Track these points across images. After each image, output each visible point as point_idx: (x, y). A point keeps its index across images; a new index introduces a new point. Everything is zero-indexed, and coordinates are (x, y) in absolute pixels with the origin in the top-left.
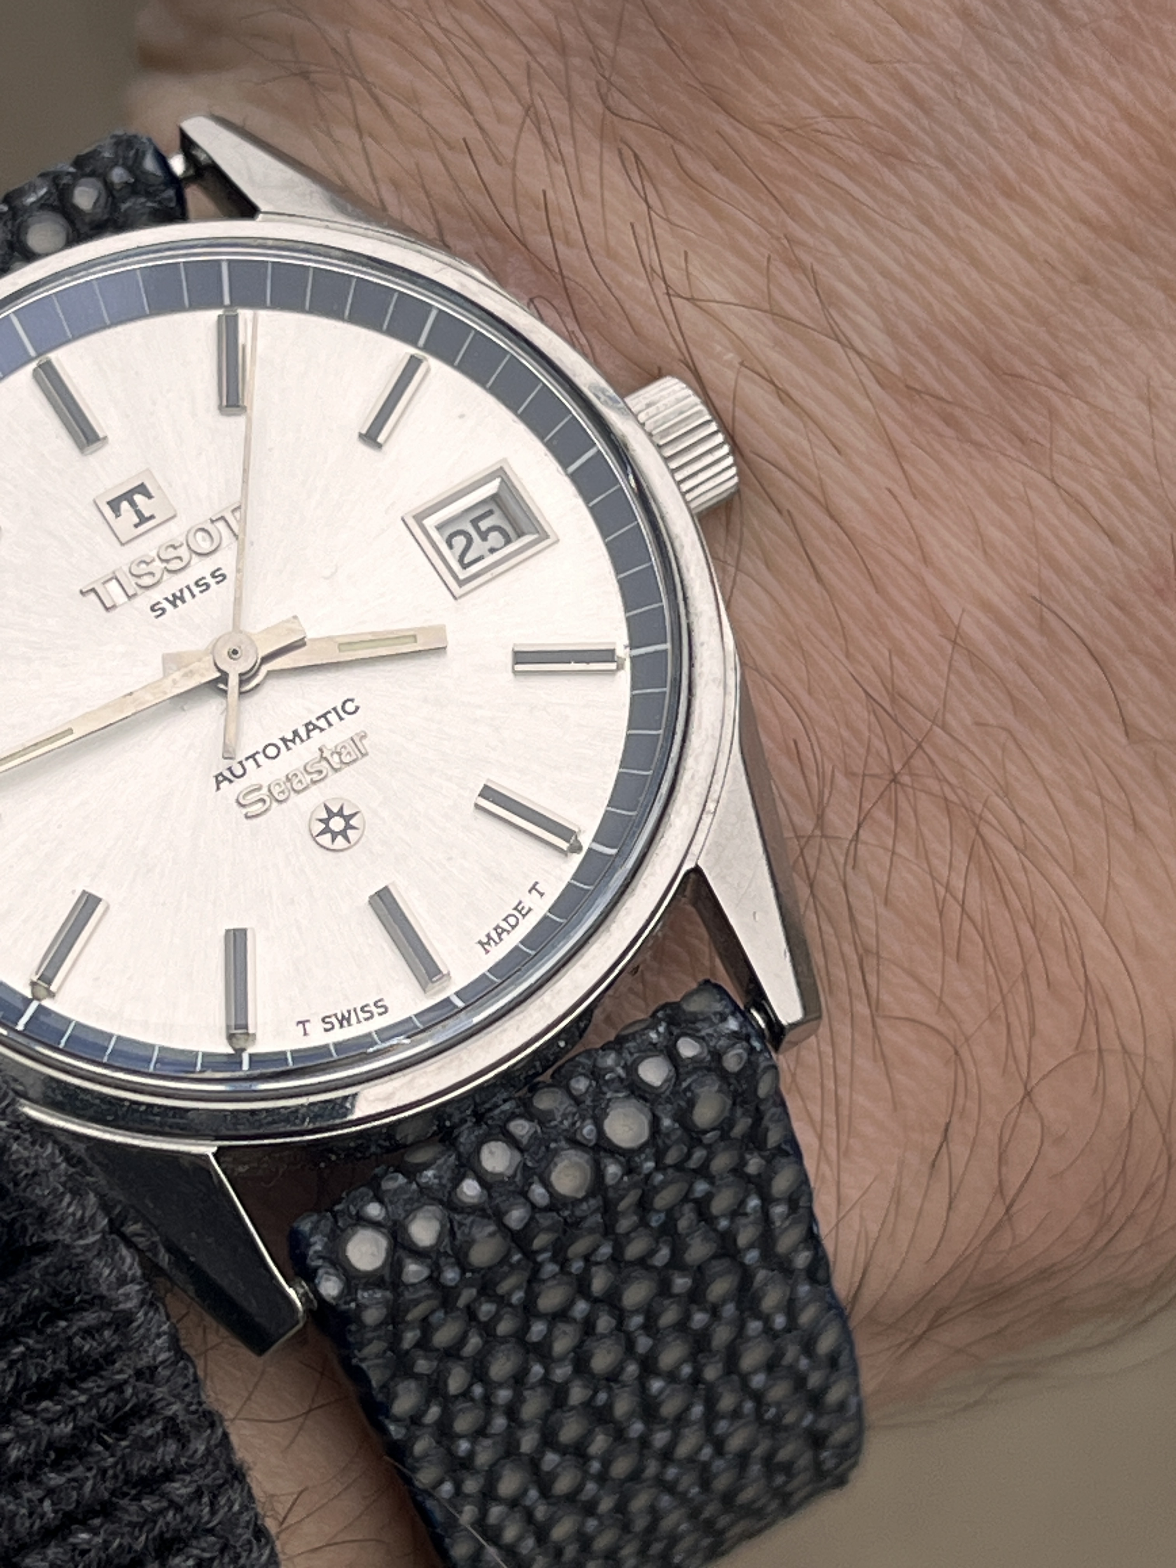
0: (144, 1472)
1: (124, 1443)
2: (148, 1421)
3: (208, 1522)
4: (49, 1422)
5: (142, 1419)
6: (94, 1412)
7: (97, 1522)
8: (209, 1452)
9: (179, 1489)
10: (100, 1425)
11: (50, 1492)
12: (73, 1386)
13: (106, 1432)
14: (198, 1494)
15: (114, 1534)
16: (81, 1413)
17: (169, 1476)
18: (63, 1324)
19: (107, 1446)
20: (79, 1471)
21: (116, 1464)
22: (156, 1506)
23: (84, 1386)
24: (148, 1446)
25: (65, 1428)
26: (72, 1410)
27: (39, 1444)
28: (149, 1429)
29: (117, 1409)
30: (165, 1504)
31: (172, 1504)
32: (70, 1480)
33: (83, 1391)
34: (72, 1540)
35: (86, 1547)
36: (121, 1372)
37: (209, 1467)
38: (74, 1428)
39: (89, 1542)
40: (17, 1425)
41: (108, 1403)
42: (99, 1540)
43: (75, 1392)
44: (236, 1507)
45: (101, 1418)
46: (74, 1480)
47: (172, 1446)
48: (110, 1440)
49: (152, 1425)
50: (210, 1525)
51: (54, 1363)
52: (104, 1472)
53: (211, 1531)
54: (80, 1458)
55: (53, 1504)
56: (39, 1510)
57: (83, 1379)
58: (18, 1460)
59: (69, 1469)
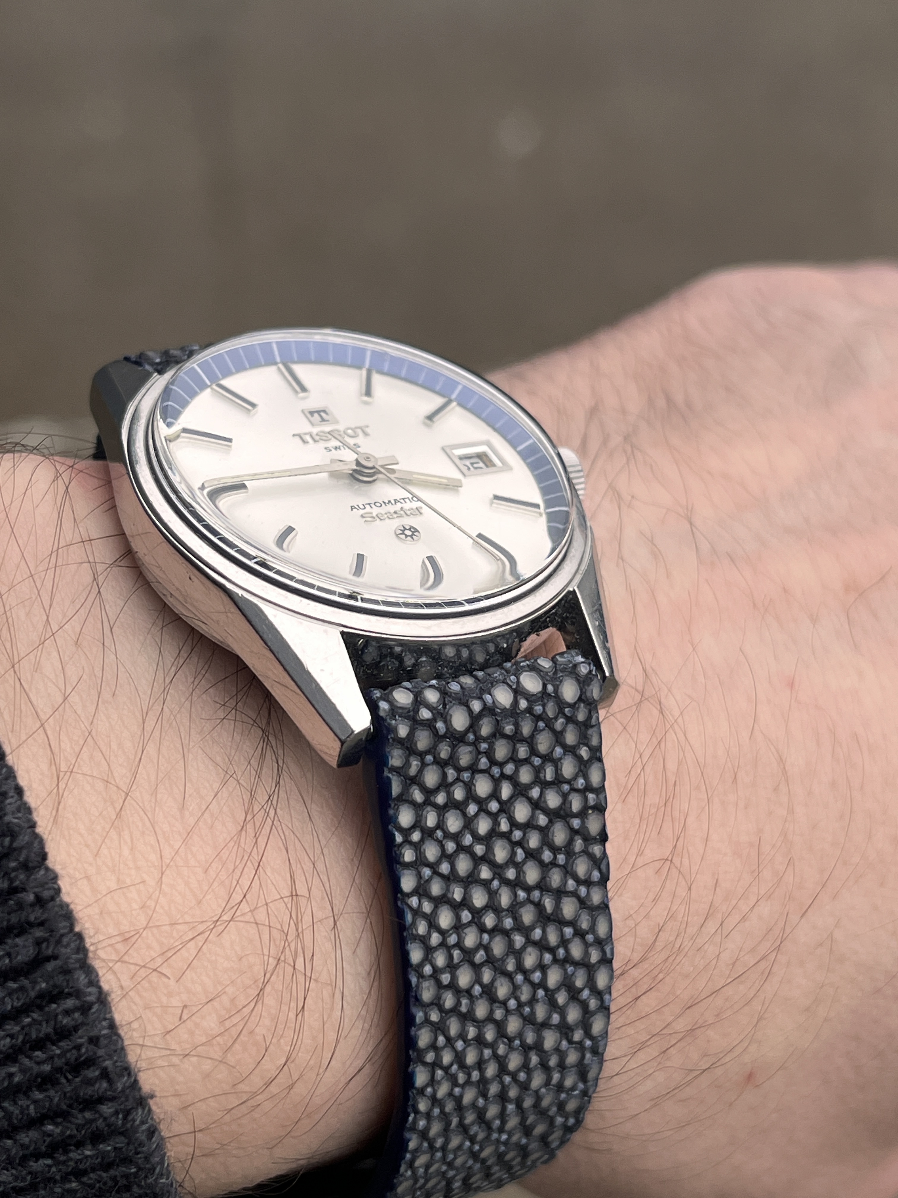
0: (87, 1097)
1: (77, 1080)
2: (92, 1068)
3: (120, 1128)
4: (38, 1063)
5: (89, 1067)
6: (63, 1060)
7: (59, 1120)
9: (106, 1109)
10: (65, 1067)
11: (35, 1102)
12: (54, 1044)
13: (69, 1073)
14: (117, 1113)
15: (68, 1128)
16: (56, 1059)
17: (101, 1100)
18: (54, 1006)
19: (68, 1080)
20: (52, 1093)
21: (73, 1090)
22: (91, 1117)
24: (90, 1082)
25: (47, 1068)
28: (93, 1073)
29: (76, 1059)
31: (101, 1115)
33: (59, 1048)
35: (51, 1133)
36: (81, 1038)
38: (52, 1067)
39: (53, 1131)
41: (72, 1056)
44: (137, 1122)
45: (67, 1064)
47: (105, 1085)
48: (70, 1077)
49: (94, 1071)
50: (122, 1130)
51: (47, 1029)
57: (60, 1040)
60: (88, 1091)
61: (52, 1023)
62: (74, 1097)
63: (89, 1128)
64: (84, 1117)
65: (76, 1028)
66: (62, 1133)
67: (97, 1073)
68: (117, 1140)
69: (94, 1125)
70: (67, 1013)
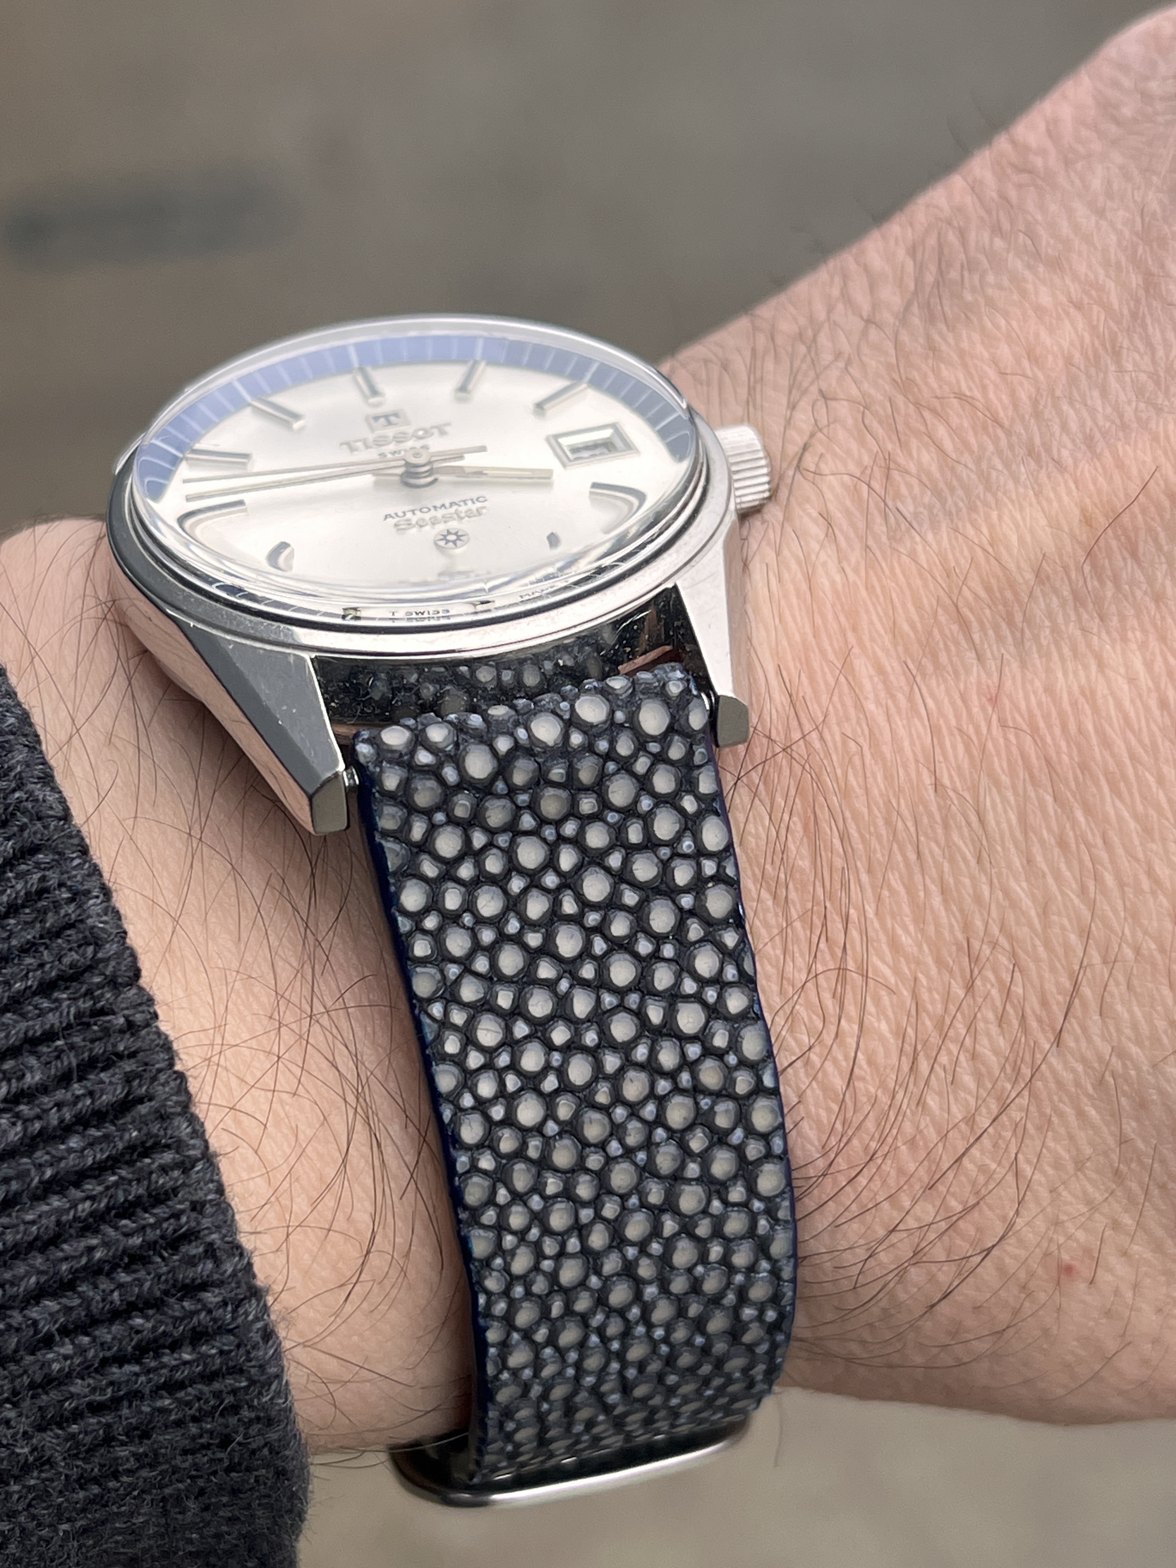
0: (187, 1281)
1: (175, 1258)
2: (194, 1244)
3: (229, 1324)
4: (127, 1235)
5: (190, 1242)
6: (158, 1232)
7: (151, 1312)
8: (234, 1274)
9: (211, 1297)
10: (161, 1241)
11: (120, 1286)
12: (146, 1211)
13: (165, 1249)
14: (225, 1304)
15: (161, 1322)
16: (149, 1231)
17: (204, 1286)
18: (147, 1161)
19: (163, 1259)
20: (142, 1274)
21: (169, 1272)
22: (193, 1307)
23: (155, 1211)
24: (192, 1261)
25: (137, 1241)
26: (143, 1228)
27: (117, 1250)
28: (195, 1249)
29: (175, 1231)
30: (199, 1306)
31: (204, 1306)
32: (135, 1280)
33: (154, 1215)
34: (131, 1322)
35: (140, 1328)
36: (180, 1203)
37: (233, 1285)
38: (143, 1241)
39: (142, 1325)
40: (104, 1235)
41: (169, 1226)
42: (149, 1325)
43: (147, 1215)
44: (251, 1318)
45: (163, 1237)
46: (138, 1279)
47: (210, 1265)
48: (166, 1255)
49: (197, 1247)
50: (231, 1327)
51: (138, 1190)
52: (159, 1277)
53: (230, 1331)
54: (144, 1265)
55: (120, 1295)
56: (109, 1298)
58: (100, 1260)
59: (135, 1271)
60: (188, 1274)
61: (146, 1183)
62: (171, 1282)
63: (189, 1323)
64: (183, 1307)
65: (175, 1191)
66: (154, 1329)
67: (201, 1249)
68: (224, 1341)
69: (195, 1320)
70: (164, 1169)
